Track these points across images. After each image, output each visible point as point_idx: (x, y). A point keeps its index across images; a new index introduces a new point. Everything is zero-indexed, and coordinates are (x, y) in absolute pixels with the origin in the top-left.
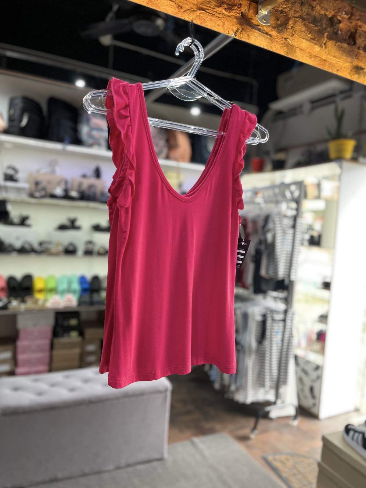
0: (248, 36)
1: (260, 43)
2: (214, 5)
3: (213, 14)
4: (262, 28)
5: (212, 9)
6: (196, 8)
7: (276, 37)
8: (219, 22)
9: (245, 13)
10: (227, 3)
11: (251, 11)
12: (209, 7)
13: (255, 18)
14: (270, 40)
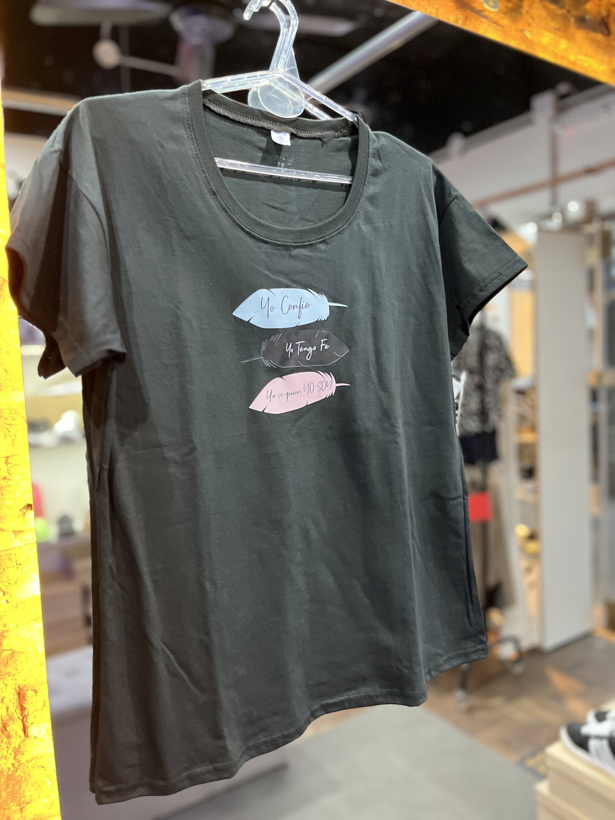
4: (489, 15)
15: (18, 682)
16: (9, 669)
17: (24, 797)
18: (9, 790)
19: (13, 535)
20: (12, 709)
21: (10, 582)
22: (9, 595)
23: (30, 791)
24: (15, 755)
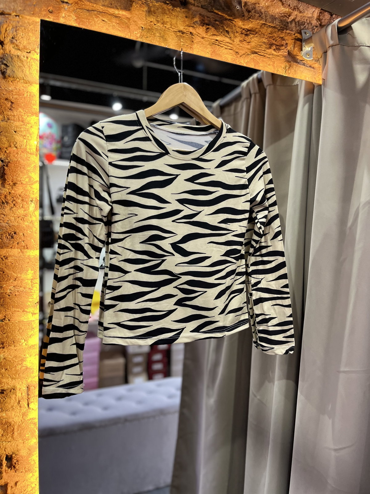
0: (295, 71)
1: (305, 76)
2: (264, 48)
3: (265, 56)
4: (306, 63)
5: (263, 52)
6: (250, 52)
7: (318, 69)
8: (270, 62)
9: (291, 51)
10: (275, 45)
11: (296, 48)
12: (261, 50)
13: (300, 54)
14: (314, 72)
15: (28, 382)
16: (24, 376)
17: (26, 437)
18: (19, 432)
19: (31, 314)
20: (24, 394)
21: (28, 336)
22: (27, 342)
23: (28, 435)
24: (23, 416)
